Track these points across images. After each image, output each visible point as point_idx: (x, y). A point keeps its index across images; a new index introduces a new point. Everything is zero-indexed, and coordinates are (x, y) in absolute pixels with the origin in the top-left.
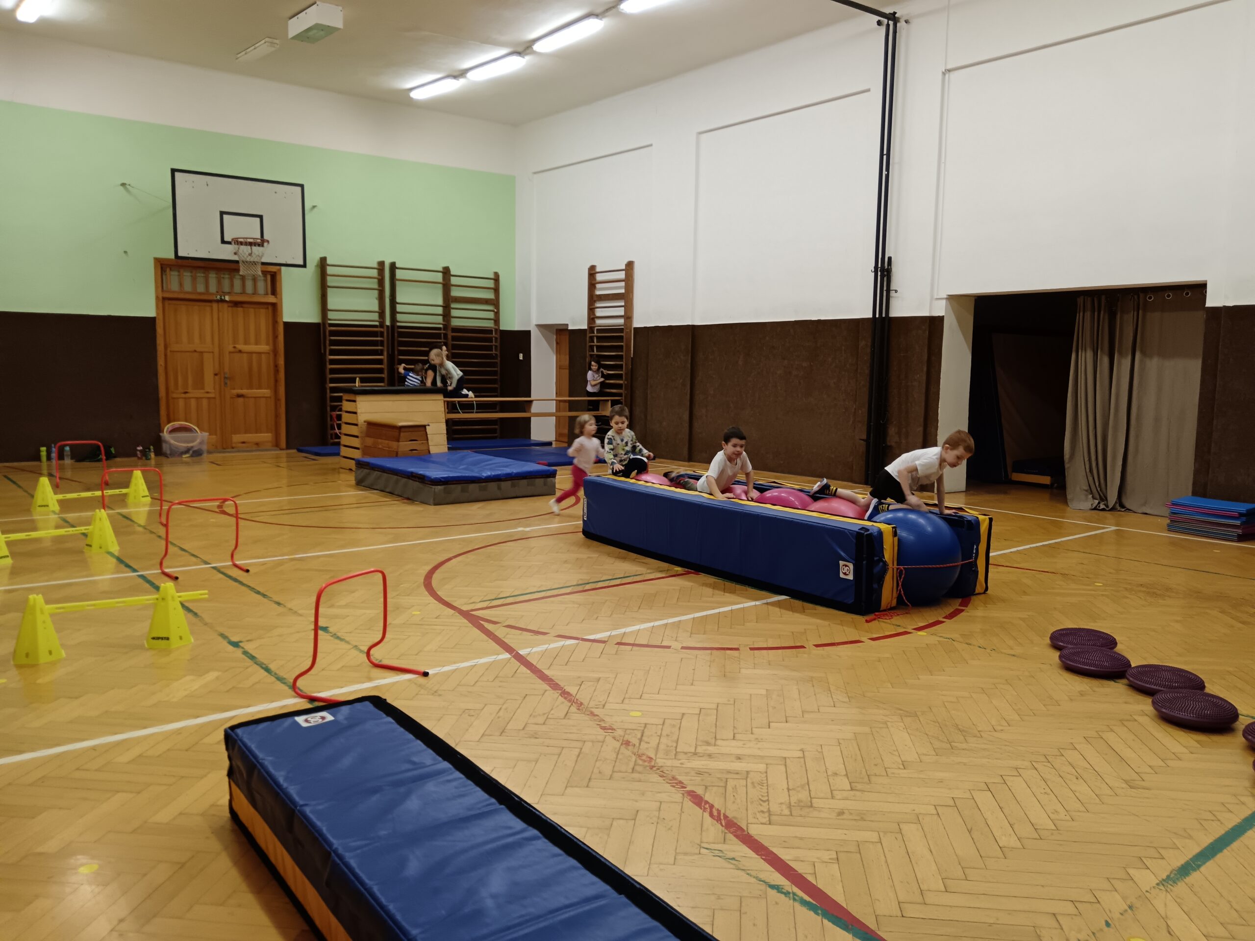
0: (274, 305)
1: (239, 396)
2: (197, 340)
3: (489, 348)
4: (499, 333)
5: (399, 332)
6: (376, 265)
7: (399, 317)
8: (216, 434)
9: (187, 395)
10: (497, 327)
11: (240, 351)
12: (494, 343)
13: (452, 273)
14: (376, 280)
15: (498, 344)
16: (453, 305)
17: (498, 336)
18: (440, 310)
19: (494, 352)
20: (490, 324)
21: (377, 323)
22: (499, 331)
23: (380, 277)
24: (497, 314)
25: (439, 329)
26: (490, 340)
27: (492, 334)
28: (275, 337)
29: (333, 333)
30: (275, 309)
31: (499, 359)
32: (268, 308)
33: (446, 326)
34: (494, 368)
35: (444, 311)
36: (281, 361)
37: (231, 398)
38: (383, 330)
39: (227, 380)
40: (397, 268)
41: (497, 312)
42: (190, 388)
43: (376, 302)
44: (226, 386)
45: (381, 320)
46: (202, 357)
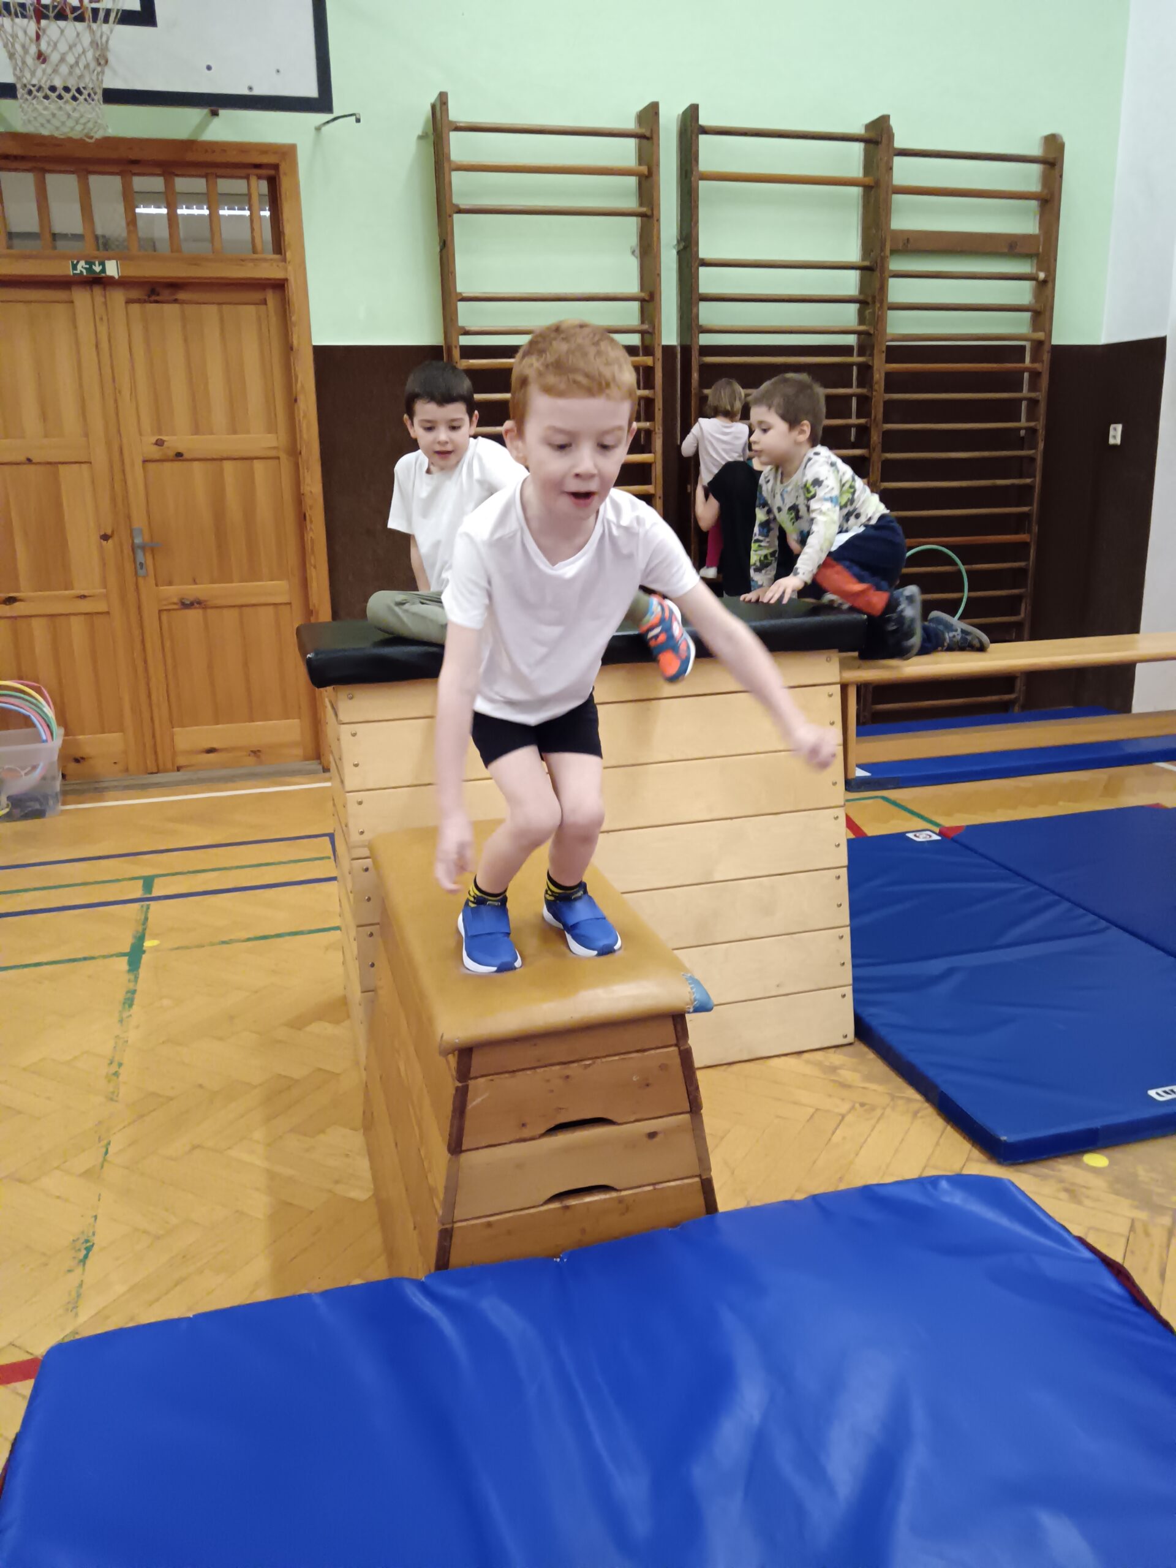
0: (279, 286)
1: (186, 605)
2: (30, 422)
3: (1009, 411)
4: (1046, 357)
5: (704, 368)
6: (631, 125)
7: (707, 313)
8: (121, 729)
9: (18, 609)
10: (1040, 335)
11: (179, 455)
12: (1025, 392)
13: (899, 143)
14: (632, 182)
15: (1041, 396)
16: (896, 264)
17: (1043, 367)
18: (849, 283)
19: (1023, 423)
20: (1017, 326)
21: (634, 340)
23: (644, 169)
24: (1045, 287)
25: (846, 350)
26: (1012, 382)
27: (1024, 361)
28: (290, 400)
30: (283, 297)
31: (1041, 446)
32: (265, 302)
33: (867, 341)
34: (1021, 477)
35: (864, 285)
36: (314, 485)
37: (160, 611)
38: (648, 361)
39: (140, 554)
40: (705, 131)
41: (1045, 282)
42: (23, 580)
43: (632, 265)
44: (141, 572)
45: (646, 327)
46: (56, 479)
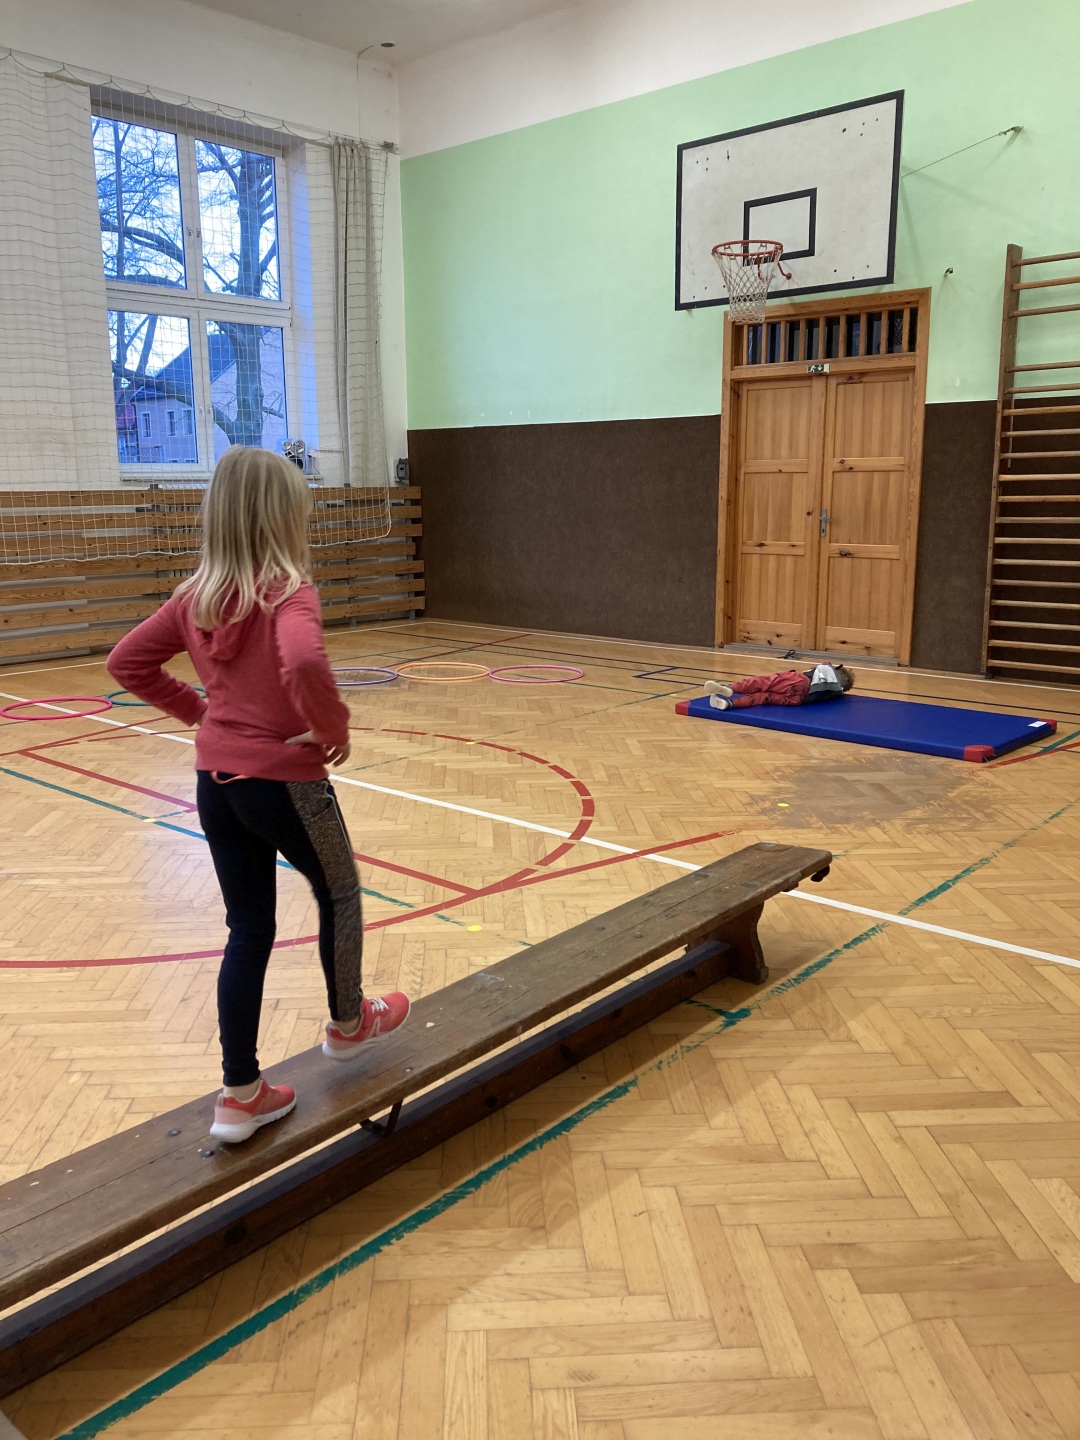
0: (913, 370)
1: (845, 555)
2: (784, 451)
8: (800, 622)
9: (765, 550)
11: (851, 468)
29: (1015, 423)
30: (911, 375)
32: (904, 380)
37: (830, 557)
39: (823, 524)
42: (769, 537)
44: (823, 534)
46: (792, 480)
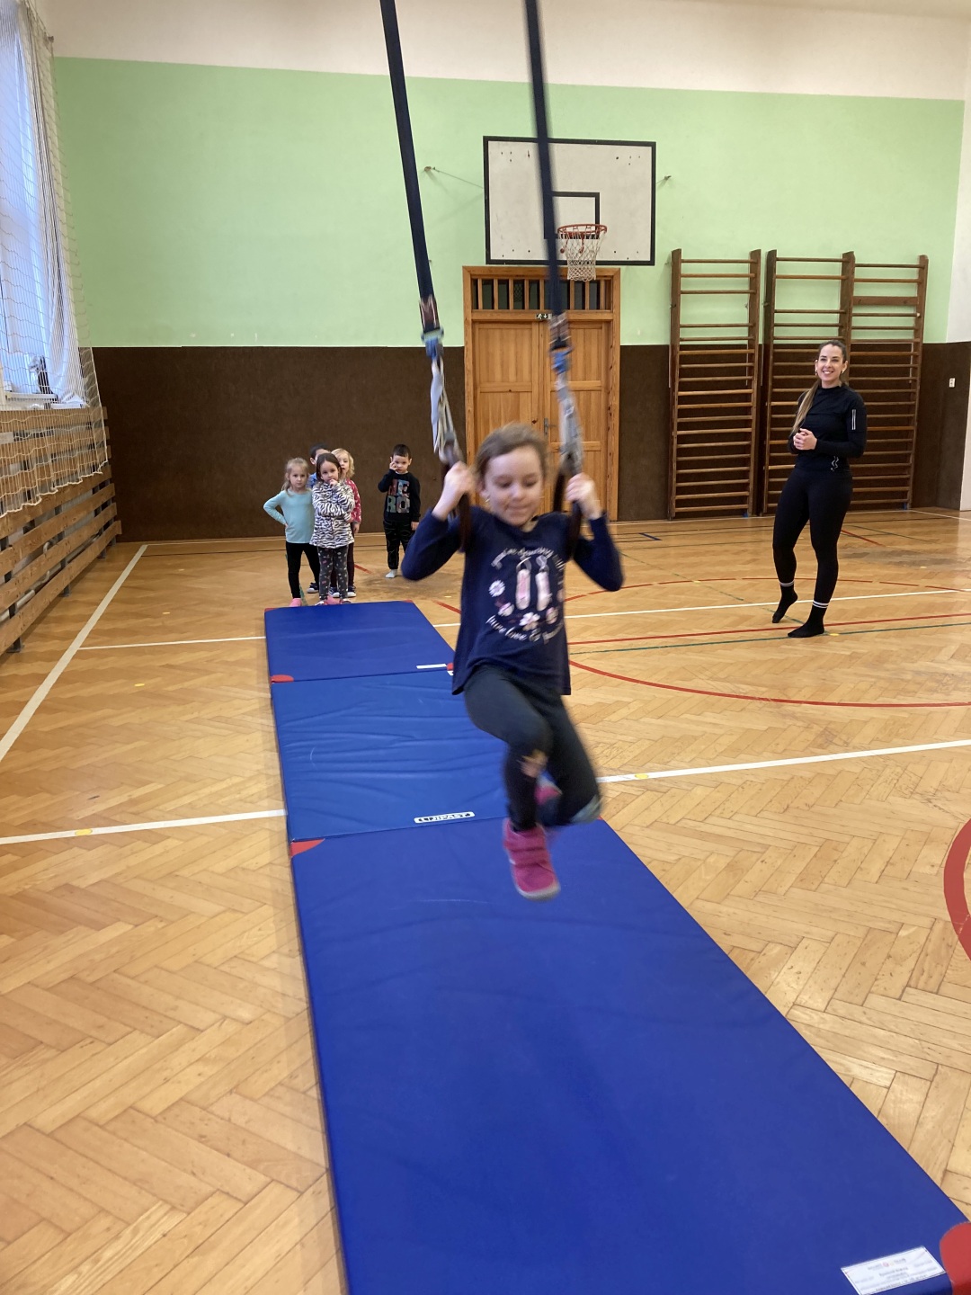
0: (608, 322)
2: (512, 377)
3: (905, 371)
4: (920, 349)
5: (775, 354)
6: (747, 257)
7: (777, 332)
10: (918, 340)
12: (911, 364)
13: (857, 261)
14: (747, 279)
15: (918, 366)
16: (855, 311)
17: (919, 353)
18: (835, 319)
19: (910, 377)
20: (908, 336)
21: (746, 342)
22: (921, 345)
23: (753, 275)
24: (920, 320)
26: (905, 360)
27: (910, 351)
28: (609, 368)
29: (684, 359)
30: (609, 326)
31: (918, 387)
32: (601, 328)
34: (909, 401)
35: (841, 319)
36: (615, 402)
38: (752, 351)
39: (546, 429)
40: (778, 260)
41: (920, 317)
43: (746, 312)
45: (751, 337)
46: (518, 398)
